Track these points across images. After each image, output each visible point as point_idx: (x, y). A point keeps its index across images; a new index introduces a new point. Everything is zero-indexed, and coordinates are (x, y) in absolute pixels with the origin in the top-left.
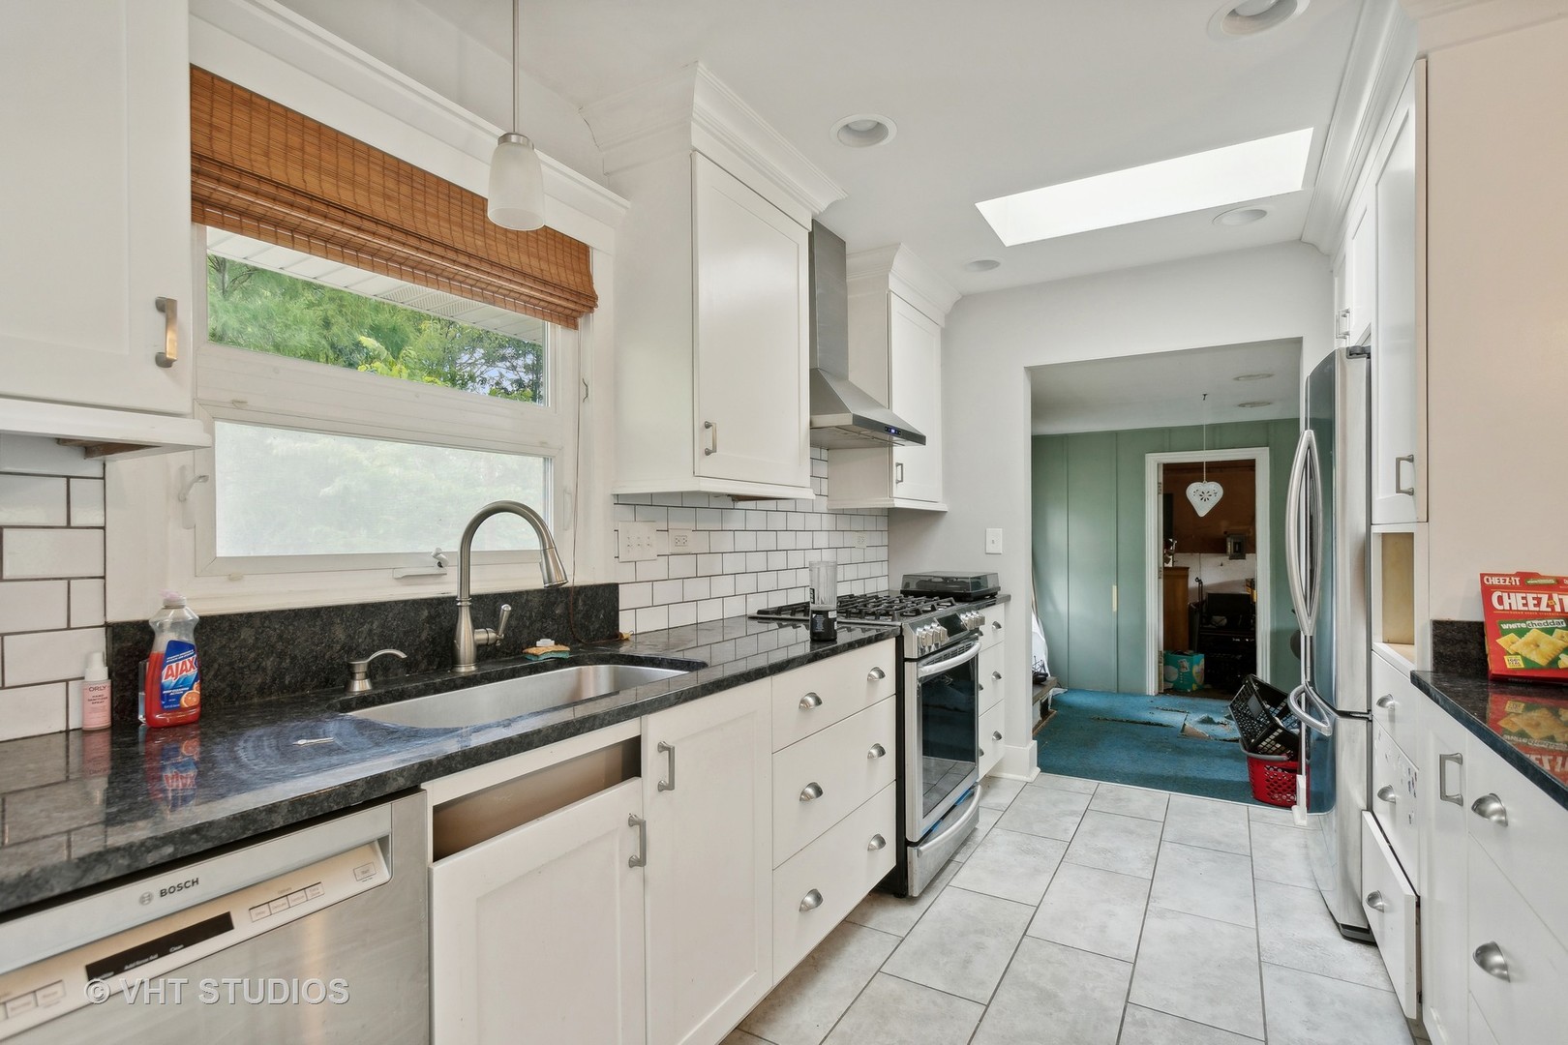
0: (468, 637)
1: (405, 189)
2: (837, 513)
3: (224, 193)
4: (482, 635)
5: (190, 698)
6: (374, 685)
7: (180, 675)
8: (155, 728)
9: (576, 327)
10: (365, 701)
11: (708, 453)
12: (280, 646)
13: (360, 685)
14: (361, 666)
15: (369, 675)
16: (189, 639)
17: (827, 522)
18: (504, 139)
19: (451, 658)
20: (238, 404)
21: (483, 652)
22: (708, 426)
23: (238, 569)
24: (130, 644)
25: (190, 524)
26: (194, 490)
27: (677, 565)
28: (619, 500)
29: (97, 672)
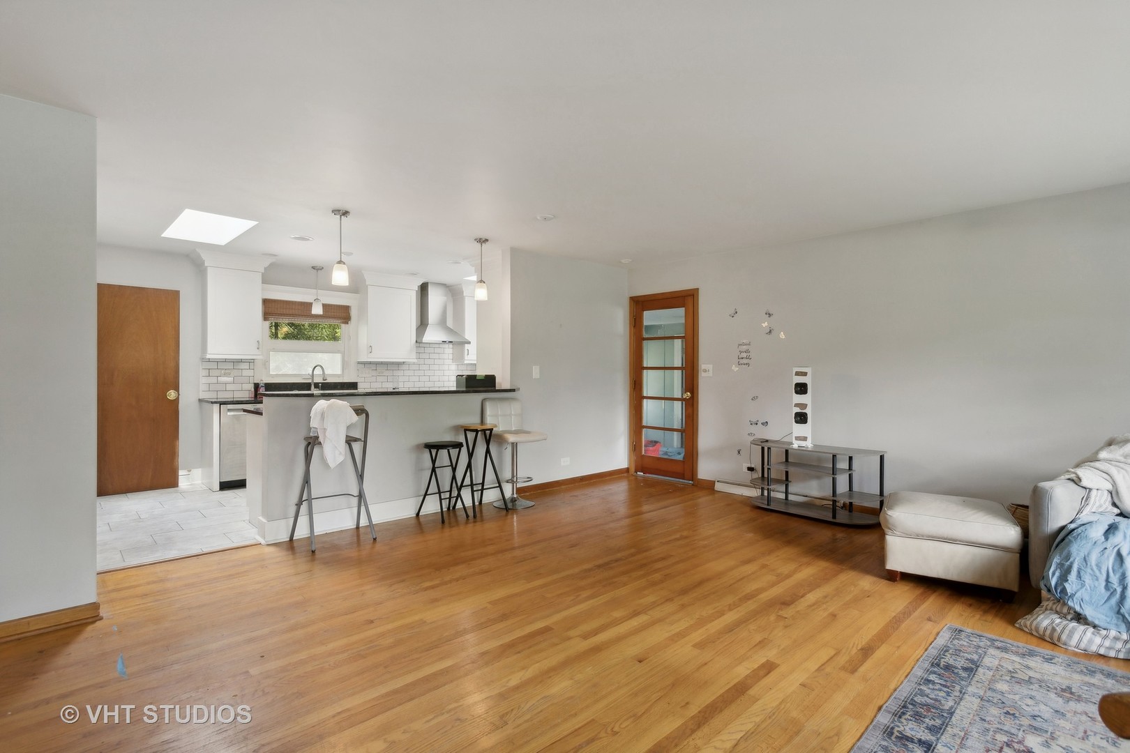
0: (313, 390)
1: (302, 307)
3: (268, 316)
4: (316, 390)
5: (262, 393)
7: (262, 390)
8: (259, 396)
9: (348, 323)
11: (370, 352)
12: (279, 388)
16: (263, 385)
18: (315, 298)
20: (275, 348)
22: (370, 346)
23: (273, 376)
24: (257, 386)
25: (266, 369)
26: (266, 364)
27: (379, 379)
28: (359, 363)
29: (253, 390)
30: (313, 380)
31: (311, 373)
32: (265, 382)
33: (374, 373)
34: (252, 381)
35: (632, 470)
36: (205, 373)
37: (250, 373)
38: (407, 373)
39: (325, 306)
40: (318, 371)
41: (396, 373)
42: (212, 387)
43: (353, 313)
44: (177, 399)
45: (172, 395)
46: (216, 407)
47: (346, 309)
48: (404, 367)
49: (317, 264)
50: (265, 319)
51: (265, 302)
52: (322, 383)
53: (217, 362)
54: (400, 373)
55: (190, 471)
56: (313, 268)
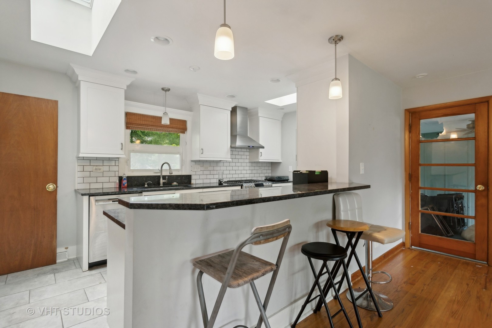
0: (162, 181)
1: (154, 120)
2: (252, 163)
3: (129, 126)
4: (164, 181)
5: (126, 185)
6: (148, 186)
7: (125, 182)
8: (123, 188)
9: (185, 133)
10: (146, 188)
11: (202, 154)
12: (137, 180)
13: (146, 186)
14: (146, 183)
15: (147, 184)
16: (126, 178)
17: (248, 164)
18: (164, 113)
19: (159, 184)
20: (133, 150)
21: (164, 183)
22: (202, 149)
23: (133, 171)
24: (121, 179)
25: (128, 165)
26: (128, 161)
27: (205, 172)
28: (192, 161)
29: (118, 181)
30: (161, 173)
31: (160, 168)
32: (127, 175)
33: (203, 169)
34: (117, 175)
35: (408, 244)
36: (81, 168)
37: (116, 169)
38: (222, 168)
39: (171, 120)
40: (166, 167)
41: (216, 168)
42: (86, 180)
43: (189, 125)
44: (55, 191)
45: (51, 187)
46: (86, 198)
47: (184, 122)
48: (221, 164)
49: (166, 86)
50: (127, 128)
51: (127, 114)
52: (168, 176)
53: (90, 159)
54: (218, 168)
55: (67, 248)
56: (163, 89)
